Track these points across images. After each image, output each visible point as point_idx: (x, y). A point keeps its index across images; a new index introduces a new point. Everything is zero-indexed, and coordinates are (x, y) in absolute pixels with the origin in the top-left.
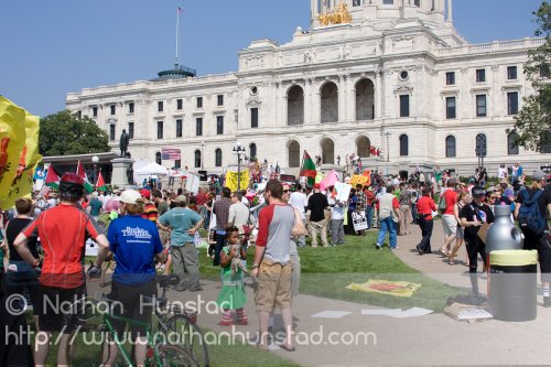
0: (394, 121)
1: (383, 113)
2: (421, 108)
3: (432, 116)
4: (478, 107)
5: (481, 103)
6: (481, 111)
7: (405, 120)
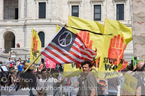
0: (34, 21)
1: (26, 15)
2: (54, 13)
3: (62, 19)
4: (95, 14)
5: (97, 11)
6: (97, 16)
7: (42, 21)
